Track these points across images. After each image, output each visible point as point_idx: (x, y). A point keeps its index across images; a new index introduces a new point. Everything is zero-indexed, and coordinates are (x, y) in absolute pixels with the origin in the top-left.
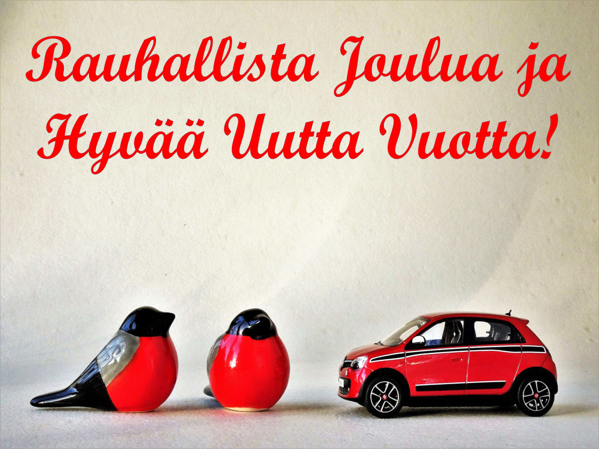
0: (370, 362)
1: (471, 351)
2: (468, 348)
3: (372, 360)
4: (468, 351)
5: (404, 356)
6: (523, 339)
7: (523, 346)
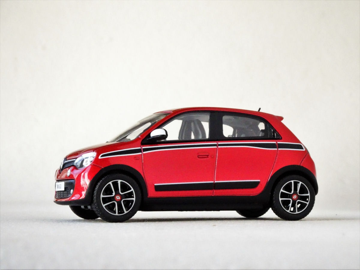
0: (100, 158)
1: (219, 147)
2: (216, 143)
3: (102, 156)
4: (216, 147)
5: (141, 152)
6: (278, 135)
7: (278, 143)
